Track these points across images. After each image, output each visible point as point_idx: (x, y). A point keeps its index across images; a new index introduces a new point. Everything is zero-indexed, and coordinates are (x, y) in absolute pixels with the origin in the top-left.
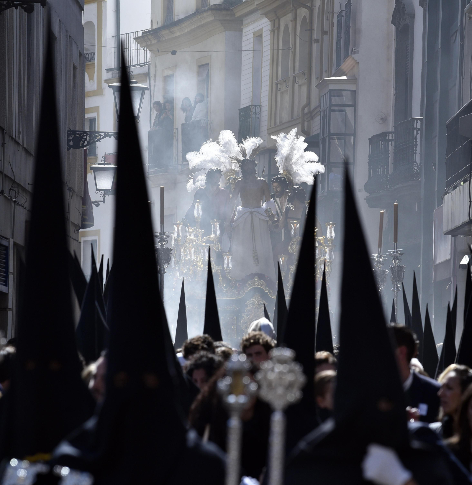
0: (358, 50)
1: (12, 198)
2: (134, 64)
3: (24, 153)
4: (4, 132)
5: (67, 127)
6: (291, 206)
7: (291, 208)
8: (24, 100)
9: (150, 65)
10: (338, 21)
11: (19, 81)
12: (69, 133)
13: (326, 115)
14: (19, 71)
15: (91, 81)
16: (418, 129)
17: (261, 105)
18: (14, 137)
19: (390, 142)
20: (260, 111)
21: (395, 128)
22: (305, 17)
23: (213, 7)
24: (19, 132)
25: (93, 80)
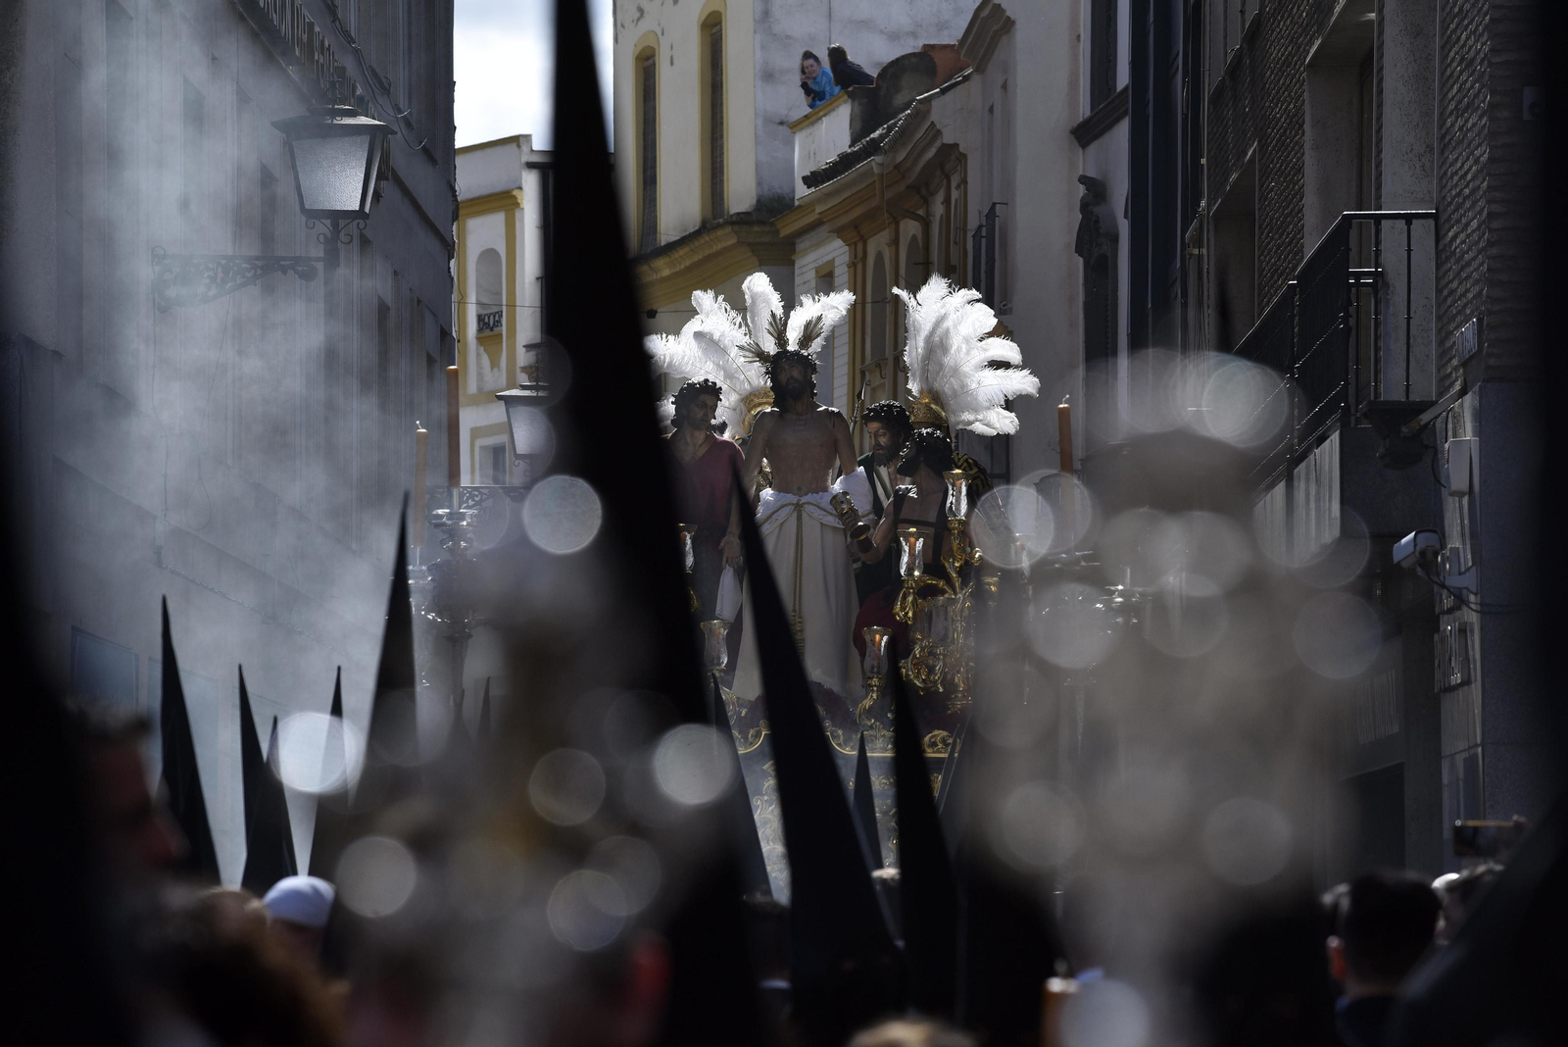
0: (1010, 306)
6: (910, 487)
7: (909, 492)
10: (974, 247)
15: (496, 370)
22: (914, 237)
23: (734, 218)
25: (499, 370)
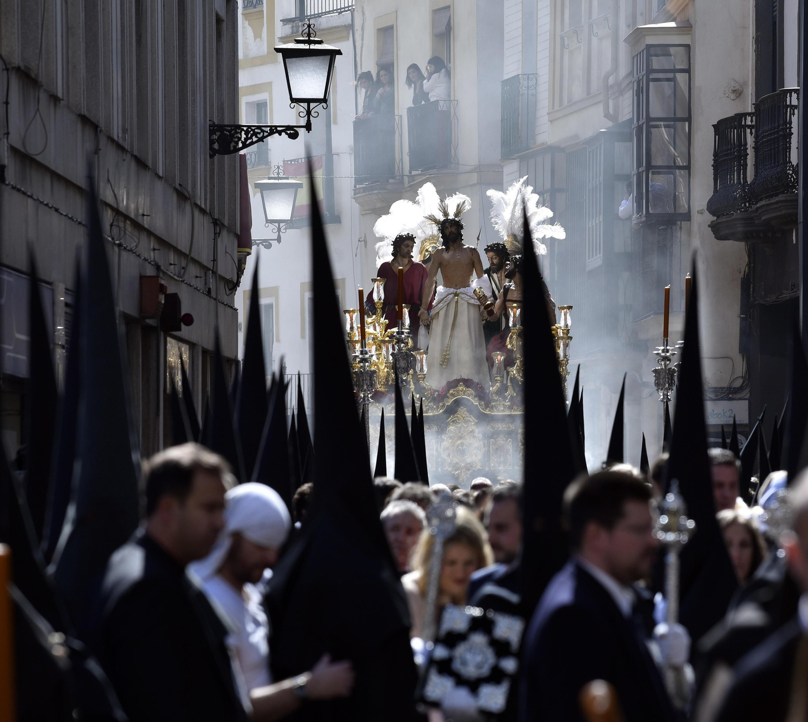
1: (116, 239)
2: (327, 10)
3: (133, 165)
4: (99, 131)
5: (208, 119)
6: (511, 284)
7: (511, 286)
8: (131, 76)
9: (354, 10)
11: (123, 45)
12: (212, 128)
13: (642, 87)
14: (121, 29)
15: (258, 40)
16: (793, 107)
17: (537, 74)
18: (115, 138)
19: (748, 131)
20: (536, 83)
21: (757, 106)
24: (125, 131)
25: (261, 39)
